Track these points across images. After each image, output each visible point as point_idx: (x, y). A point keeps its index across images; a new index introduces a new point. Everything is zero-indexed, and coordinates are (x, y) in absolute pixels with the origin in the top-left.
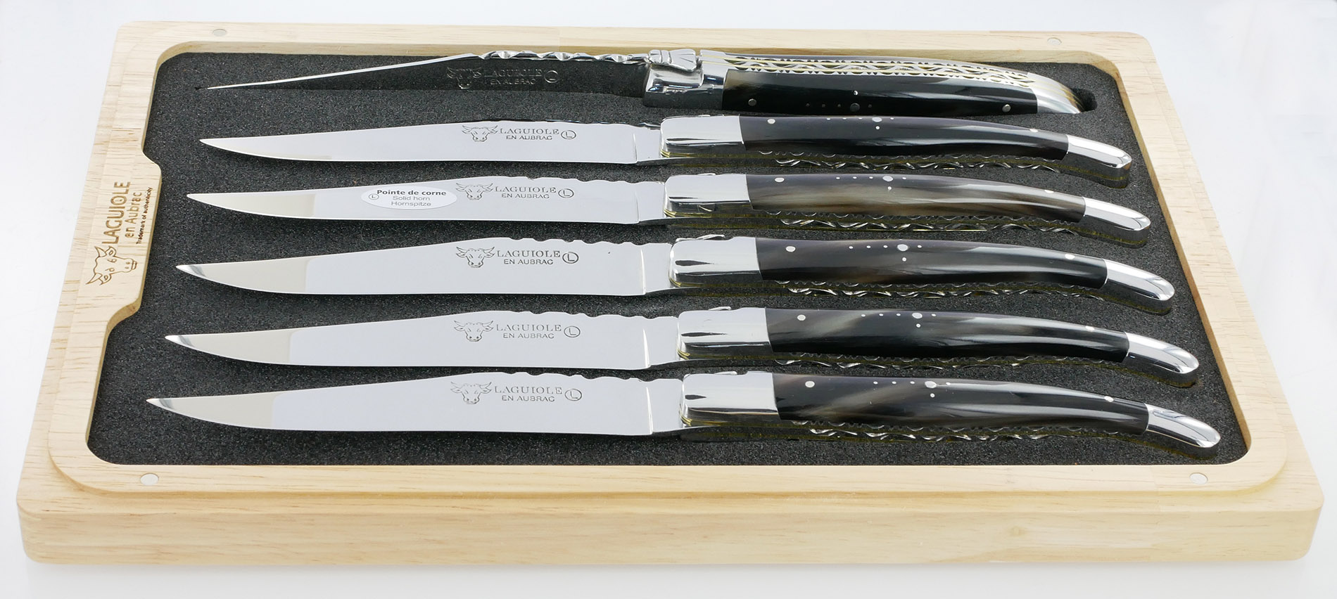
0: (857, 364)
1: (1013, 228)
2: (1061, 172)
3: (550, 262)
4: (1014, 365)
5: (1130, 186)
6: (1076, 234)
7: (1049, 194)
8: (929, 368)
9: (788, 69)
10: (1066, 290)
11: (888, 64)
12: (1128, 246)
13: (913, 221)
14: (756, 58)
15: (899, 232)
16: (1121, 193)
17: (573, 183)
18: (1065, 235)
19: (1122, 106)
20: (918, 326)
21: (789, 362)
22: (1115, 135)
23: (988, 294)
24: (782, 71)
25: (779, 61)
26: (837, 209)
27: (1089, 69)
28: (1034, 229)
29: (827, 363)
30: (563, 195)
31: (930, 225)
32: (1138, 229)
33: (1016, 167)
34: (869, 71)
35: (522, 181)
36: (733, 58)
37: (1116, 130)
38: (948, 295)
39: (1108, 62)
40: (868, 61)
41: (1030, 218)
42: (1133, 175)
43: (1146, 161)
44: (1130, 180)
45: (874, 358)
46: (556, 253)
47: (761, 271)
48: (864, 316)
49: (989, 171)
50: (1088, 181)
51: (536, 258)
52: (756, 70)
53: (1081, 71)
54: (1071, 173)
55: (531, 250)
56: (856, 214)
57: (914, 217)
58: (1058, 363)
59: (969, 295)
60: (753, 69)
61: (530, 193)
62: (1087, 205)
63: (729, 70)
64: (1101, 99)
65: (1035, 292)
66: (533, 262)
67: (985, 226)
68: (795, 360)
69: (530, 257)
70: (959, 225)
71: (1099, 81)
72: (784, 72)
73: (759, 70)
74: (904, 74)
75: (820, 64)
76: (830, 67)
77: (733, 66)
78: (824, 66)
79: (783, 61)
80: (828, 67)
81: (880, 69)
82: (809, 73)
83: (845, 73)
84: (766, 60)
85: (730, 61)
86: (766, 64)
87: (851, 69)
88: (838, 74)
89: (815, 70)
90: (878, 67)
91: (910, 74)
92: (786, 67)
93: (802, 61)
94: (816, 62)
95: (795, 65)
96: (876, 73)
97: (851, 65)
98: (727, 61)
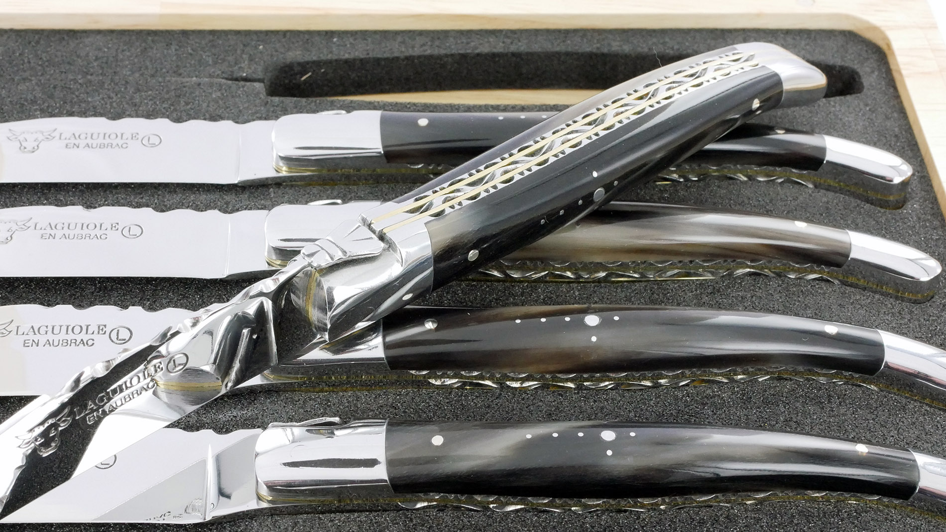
0: (519, 507)
1: (750, 274)
2: (816, 187)
3: (90, 342)
4: (749, 502)
5: (909, 205)
6: (836, 282)
7: (800, 226)
8: (625, 511)
9: (491, 184)
10: (824, 375)
11: (597, 115)
12: (910, 301)
13: (612, 268)
15: (593, 282)
16: (898, 218)
17: (146, 215)
18: (823, 284)
19: (895, 88)
20: (609, 453)
21: (419, 505)
22: (887, 130)
23: (714, 382)
25: (467, 178)
27: (850, 37)
28: (779, 275)
29: (475, 505)
30: (127, 234)
31: (635, 272)
32: (925, 278)
33: (754, 179)
35: (75, 213)
36: (411, 204)
37: (888, 123)
38: (657, 386)
39: (875, 29)
40: (570, 122)
41: (774, 261)
42: (912, 189)
43: (929, 168)
44: (908, 195)
45: (544, 499)
46: (101, 329)
47: (387, 357)
48: (529, 436)
49: (719, 187)
50: (852, 200)
51: (71, 336)
52: (457, 207)
53: (841, 40)
54: (828, 189)
55: (65, 324)
57: (613, 263)
58: (815, 500)
59: (687, 385)
60: (452, 207)
61: (82, 232)
62: (853, 243)
63: (426, 224)
64: (869, 79)
65: (780, 379)
66: (67, 343)
67: (710, 272)
68: (428, 502)
69: (63, 336)
70: (676, 271)
71: (865, 55)
72: (492, 191)
73: (460, 204)
74: (629, 118)
75: (518, 156)
76: (534, 154)
77: (426, 217)
78: (526, 156)
79: (471, 175)
80: (532, 155)
81: (596, 126)
82: (522, 177)
83: (563, 152)
84: (451, 185)
85: (412, 211)
86: (458, 190)
87: (563, 144)
88: (556, 159)
89: (522, 167)
90: (590, 124)
91: (635, 114)
92: (486, 182)
93: (494, 164)
94: (511, 155)
95: (493, 174)
96: (597, 134)
97: (558, 138)
98: (407, 212)
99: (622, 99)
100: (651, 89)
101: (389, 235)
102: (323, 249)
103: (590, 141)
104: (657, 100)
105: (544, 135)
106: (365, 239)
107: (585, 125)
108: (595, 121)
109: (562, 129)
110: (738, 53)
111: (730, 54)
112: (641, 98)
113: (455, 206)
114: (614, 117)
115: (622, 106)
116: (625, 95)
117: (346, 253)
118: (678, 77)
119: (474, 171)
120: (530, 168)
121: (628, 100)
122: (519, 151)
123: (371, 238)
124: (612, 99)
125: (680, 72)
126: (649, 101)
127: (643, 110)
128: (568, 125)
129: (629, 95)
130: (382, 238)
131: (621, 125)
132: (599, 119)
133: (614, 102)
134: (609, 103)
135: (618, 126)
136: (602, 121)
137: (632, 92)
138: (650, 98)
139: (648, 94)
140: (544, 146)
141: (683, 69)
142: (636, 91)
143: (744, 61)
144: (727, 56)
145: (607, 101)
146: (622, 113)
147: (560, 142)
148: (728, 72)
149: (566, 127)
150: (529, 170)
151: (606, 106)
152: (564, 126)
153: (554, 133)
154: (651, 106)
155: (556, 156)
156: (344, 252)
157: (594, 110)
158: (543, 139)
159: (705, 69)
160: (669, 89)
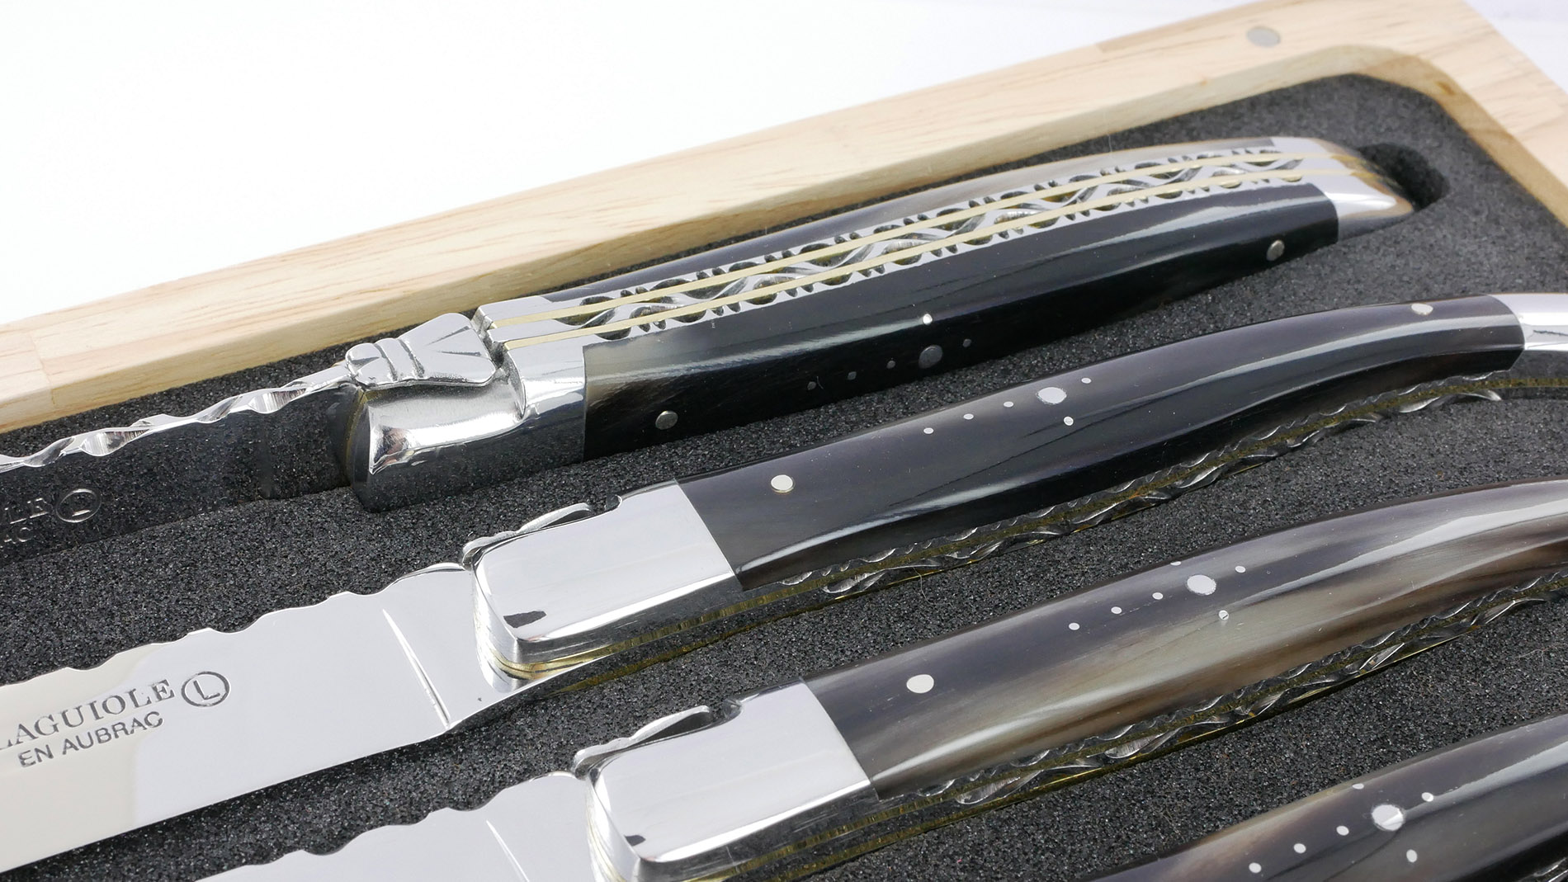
2: (1504, 398)
9: (731, 300)
11: (967, 213)
14: (632, 289)
24: (718, 311)
25: (692, 282)
26: (1100, 723)
27: (1362, 85)
34: (935, 246)
36: (575, 307)
40: (914, 218)
52: (654, 329)
56: (1149, 717)
60: (645, 327)
63: (586, 348)
72: (728, 312)
73: (661, 324)
74: (1021, 231)
75: (798, 259)
76: (830, 262)
77: (591, 335)
78: (814, 262)
79: (701, 277)
80: (826, 262)
81: (957, 234)
82: (791, 298)
83: (879, 269)
84: (658, 287)
85: (572, 321)
86: (668, 300)
87: (887, 253)
88: (864, 278)
89: (798, 281)
90: (948, 227)
91: (1035, 225)
92: (724, 296)
93: (751, 265)
94: (786, 255)
95: (742, 283)
96: (952, 249)
97: (880, 242)
98: (563, 320)
99: (1021, 193)
100: (1083, 186)
101: (511, 354)
102: (384, 356)
103: (936, 258)
104: (1085, 209)
105: (858, 232)
106: (466, 354)
107: (940, 227)
108: (960, 223)
109: (893, 227)
110: (1272, 152)
111: (1256, 150)
112: (1059, 199)
113: (652, 325)
114: (996, 223)
115: (1018, 207)
116: (1030, 188)
117: (423, 371)
118: (1142, 175)
119: (709, 272)
120: (811, 285)
121: (1033, 197)
122: (804, 251)
123: (479, 354)
124: (1006, 190)
125: (1149, 165)
126: (1071, 206)
127: (1053, 221)
128: (908, 222)
129: (1038, 188)
130: (499, 357)
131: (1003, 240)
132: (968, 222)
133: (1005, 197)
134: (996, 196)
135: (997, 240)
136: (973, 226)
137: (1045, 184)
138: (1074, 202)
139: (1073, 193)
140: (851, 251)
141: (1152, 161)
142: (1052, 185)
143: (1277, 168)
144: (1248, 152)
145: (993, 193)
146: (1014, 218)
147: (882, 250)
148: (1237, 183)
149: (903, 224)
150: (808, 288)
151: (988, 201)
152: (900, 222)
153: (877, 231)
154: (1071, 217)
155: (865, 272)
156: (421, 370)
157: (965, 204)
158: (854, 237)
159: (1196, 170)
160: (1115, 192)
